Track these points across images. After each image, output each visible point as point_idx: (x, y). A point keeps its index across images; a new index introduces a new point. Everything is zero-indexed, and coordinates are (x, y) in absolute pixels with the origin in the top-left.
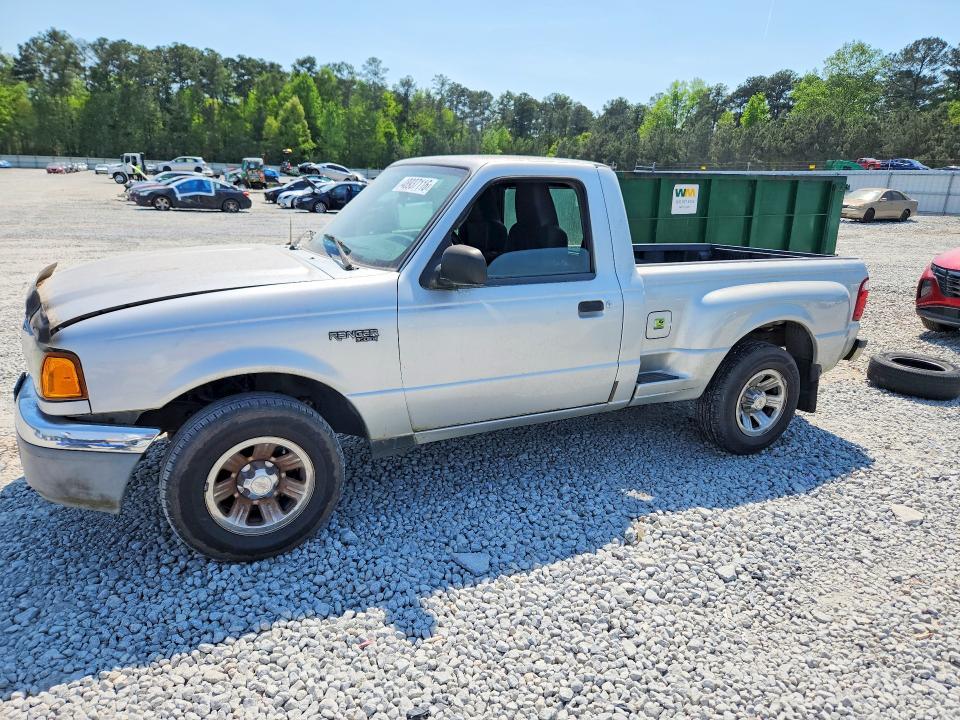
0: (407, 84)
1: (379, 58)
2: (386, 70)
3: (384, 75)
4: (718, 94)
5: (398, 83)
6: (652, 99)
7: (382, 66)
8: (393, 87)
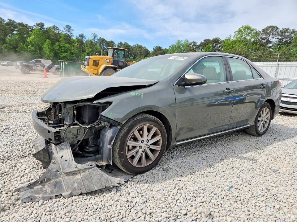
0: (82, 36)
1: (70, 26)
2: (73, 30)
3: (72, 32)
4: (194, 45)
5: (78, 35)
6: (170, 46)
7: (72, 28)
8: (76, 37)
